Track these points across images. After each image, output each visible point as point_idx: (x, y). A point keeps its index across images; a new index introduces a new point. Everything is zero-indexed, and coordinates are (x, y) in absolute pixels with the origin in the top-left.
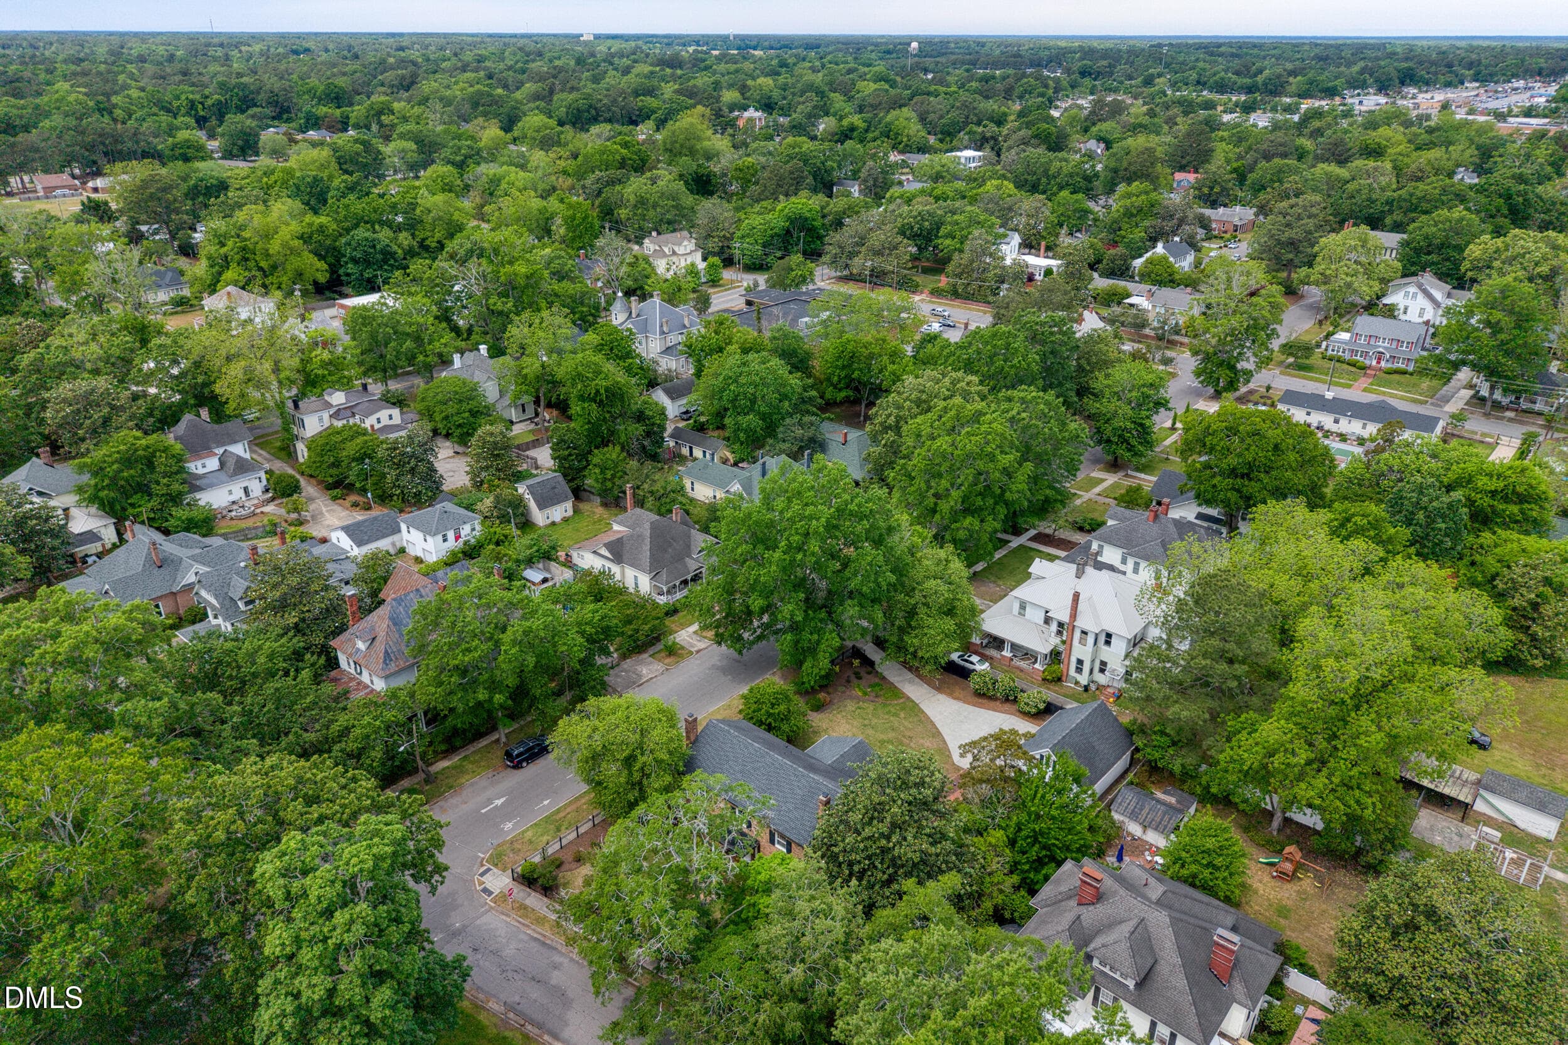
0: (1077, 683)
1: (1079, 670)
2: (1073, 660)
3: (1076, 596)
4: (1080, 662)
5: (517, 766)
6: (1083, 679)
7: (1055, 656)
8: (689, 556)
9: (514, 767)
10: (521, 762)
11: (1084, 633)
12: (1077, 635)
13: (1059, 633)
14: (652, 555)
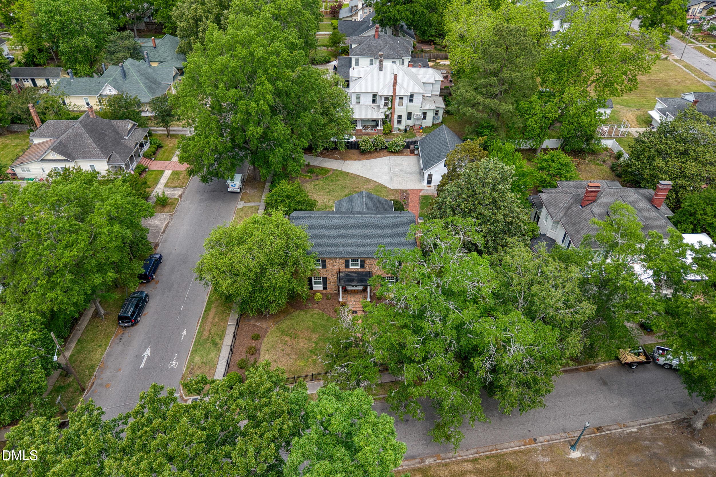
0: (399, 130)
1: (399, 122)
2: (396, 117)
3: (395, 77)
4: (400, 117)
5: (135, 323)
6: (402, 127)
7: (387, 120)
8: (123, 139)
9: (133, 325)
10: (136, 319)
11: (401, 98)
12: (397, 100)
13: (386, 104)
14: (98, 146)
